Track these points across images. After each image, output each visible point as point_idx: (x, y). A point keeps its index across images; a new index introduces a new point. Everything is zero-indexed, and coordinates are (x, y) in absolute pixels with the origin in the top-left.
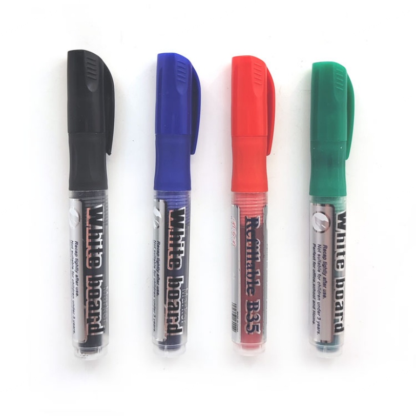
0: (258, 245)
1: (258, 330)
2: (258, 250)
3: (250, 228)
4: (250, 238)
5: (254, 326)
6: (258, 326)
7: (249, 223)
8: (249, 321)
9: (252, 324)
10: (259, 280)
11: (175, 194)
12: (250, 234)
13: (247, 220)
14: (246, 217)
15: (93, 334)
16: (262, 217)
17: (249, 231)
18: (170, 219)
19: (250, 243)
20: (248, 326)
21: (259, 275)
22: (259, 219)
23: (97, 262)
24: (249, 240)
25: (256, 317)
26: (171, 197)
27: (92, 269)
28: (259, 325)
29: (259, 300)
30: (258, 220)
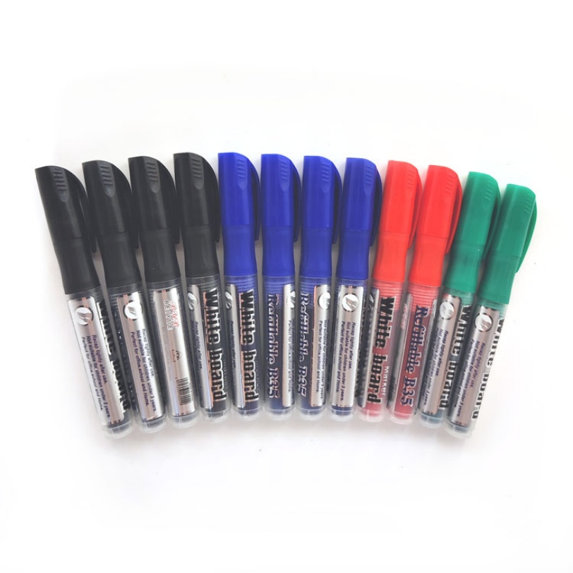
0: (424, 332)
1: (410, 403)
2: (423, 336)
3: (419, 316)
4: (418, 324)
5: (408, 399)
6: (411, 400)
7: (419, 311)
8: (405, 394)
9: (407, 397)
10: (419, 361)
11: (244, 278)
12: (418, 321)
13: (418, 308)
14: (417, 306)
15: (217, 400)
16: (431, 308)
17: (418, 318)
18: (241, 301)
19: (417, 328)
20: (403, 398)
21: (420, 357)
22: (429, 310)
23: (216, 338)
24: (417, 326)
25: (411, 392)
26: (240, 281)
27: (213, 344)
28: (413, 399)
29: (416, 379)
30: (427, 310)
